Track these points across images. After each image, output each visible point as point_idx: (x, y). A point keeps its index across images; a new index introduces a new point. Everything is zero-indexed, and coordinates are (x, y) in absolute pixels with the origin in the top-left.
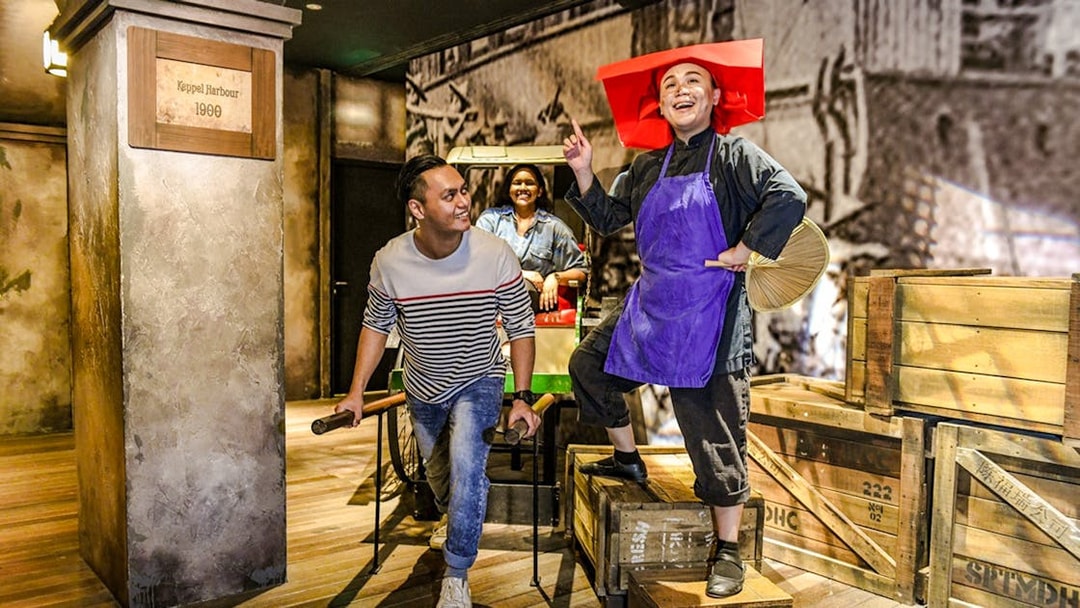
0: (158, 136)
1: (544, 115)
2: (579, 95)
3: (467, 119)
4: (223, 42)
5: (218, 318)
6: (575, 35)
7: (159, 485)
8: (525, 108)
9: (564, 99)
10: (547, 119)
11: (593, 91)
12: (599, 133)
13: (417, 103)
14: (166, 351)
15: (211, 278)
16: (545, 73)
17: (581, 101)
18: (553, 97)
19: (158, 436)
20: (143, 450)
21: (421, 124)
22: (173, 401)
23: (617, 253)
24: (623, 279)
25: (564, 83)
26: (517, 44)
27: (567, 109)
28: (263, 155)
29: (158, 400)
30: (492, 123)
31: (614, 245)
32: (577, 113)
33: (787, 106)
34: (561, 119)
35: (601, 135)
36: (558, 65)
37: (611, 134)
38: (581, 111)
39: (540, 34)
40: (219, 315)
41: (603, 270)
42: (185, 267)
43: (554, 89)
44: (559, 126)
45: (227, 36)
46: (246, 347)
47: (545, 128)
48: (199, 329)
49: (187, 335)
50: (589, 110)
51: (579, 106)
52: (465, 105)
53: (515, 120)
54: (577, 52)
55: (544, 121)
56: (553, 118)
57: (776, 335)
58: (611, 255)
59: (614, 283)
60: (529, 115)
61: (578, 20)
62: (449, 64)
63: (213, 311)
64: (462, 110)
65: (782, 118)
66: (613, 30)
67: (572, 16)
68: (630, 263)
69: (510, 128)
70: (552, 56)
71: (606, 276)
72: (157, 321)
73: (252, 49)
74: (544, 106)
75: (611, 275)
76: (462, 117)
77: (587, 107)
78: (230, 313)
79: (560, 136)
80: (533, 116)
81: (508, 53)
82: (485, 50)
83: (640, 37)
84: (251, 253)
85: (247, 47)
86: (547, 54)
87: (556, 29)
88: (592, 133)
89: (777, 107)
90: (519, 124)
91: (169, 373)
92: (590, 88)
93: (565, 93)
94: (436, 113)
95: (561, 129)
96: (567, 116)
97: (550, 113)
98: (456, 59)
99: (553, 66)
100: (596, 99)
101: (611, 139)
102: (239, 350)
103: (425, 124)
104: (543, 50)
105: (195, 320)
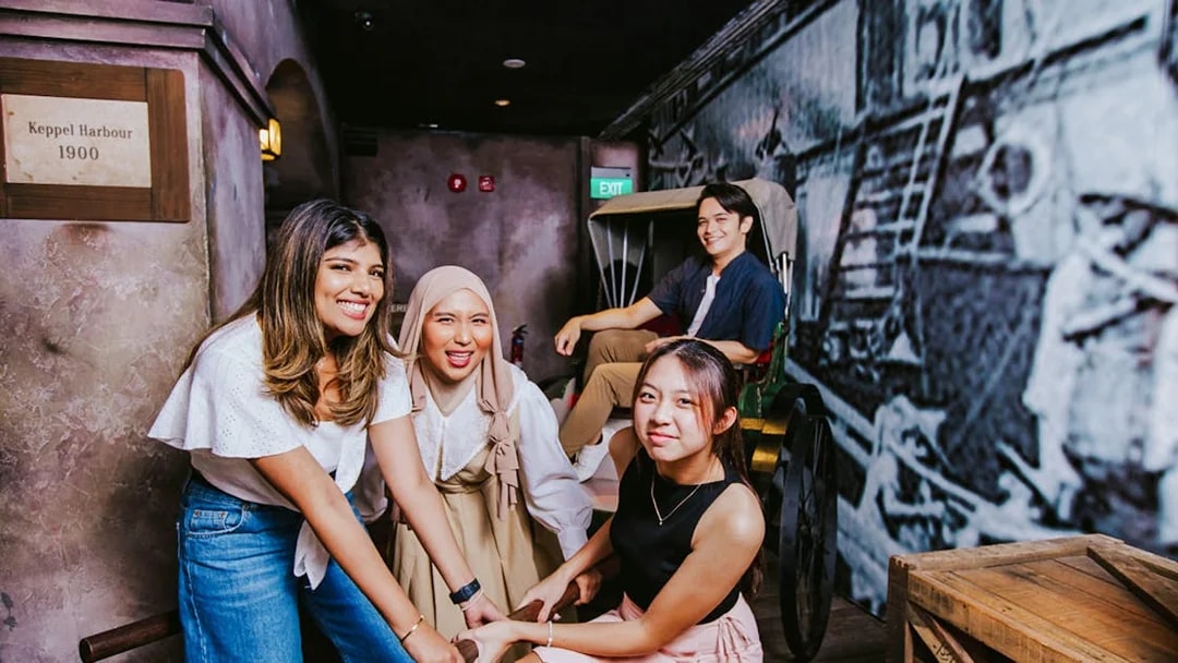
0: (10, 200)
1: (761, 148)
2: (797, 116)
3: (694, 167)
4: (104, 64)
5: (116, 440)
6: (794, 41)
7: (38, 657)
8: (744, 145)
9: (781, 125)
10: (765, 153)
11: (812, 109)
12: (818, 160)
13: (655, 158)
14: (40, 485)
15: (102, 387)
16: (762, 95)
17: (799, 123)
18: (770, 124)
19: (34, 594)
20: (14, 612)
21: (659, 179)
22: (55, 549)
23: (839, 318)
24: (845, 352)
25: (781, 105)
26: (737, 70)
27: (784, 138)
28: (169, 218)
29: (32, 548)
30: (714, 168)
31: (835, 306)
32: (795, 139)
33: (1102, 63)
34: (779, 150)
35: (822, 162)
36: (775, 84)
37: (832, 159)
38: (798, 136)
39: (758, 51)
40: (116, 436)
41: (824, 339)
42: (63, 374)
43: (771, 114)
44: (776, 159)
45: (110, 56)
46: (159, 478)
47: (763, 164)
48: (88, 455)
49: (72, 462)
50: (808, 133)
51: (796, 130)
52: (693, 151)
53: (735, 160)
54: (795, 63)
55: (761, 157)
56: (770, 152)
57: (1076, 462)
58: (832, 320)
59: (836, 356)
60: (748, 151)
61: (795, 22)
62: (680, 110)
63: (108, 431)
64: (689, 158)
65: (1091, 87)
66: (834, 20)
67: (789, 20)
68: (854, 331)
69: (731, 170)
70: (769, 74)
71: (826, 347)
72: (25, 446)
73: (146, 69)
74: (762, 136)
75: (831, 346)
76: (690, 165)
77: (805, 129)
78: (133, 433)
79: (777, 171)
80: (751, 152)
81: (728, 83)
82: (708, 86)
83: (867, 19)
84: (162, 351)
85: (139, 68)
86: (764, 73)
87: (773, 39)
88: (811, 162)
89: (1083, 69)
90: (738, 164)
91: (45, 513)
92: (809, 104)
93: (782, 117)
94: (671, 165)
95: (778, 163)
96: (784, 145)
97: (767, 146)
98: (685, 103)
99: (771, 86)
100: (815, 116)
101: (832, 167)
102: (148, 482)
103: (663, 179)
104: (760, 70)
105: (82, 444)
